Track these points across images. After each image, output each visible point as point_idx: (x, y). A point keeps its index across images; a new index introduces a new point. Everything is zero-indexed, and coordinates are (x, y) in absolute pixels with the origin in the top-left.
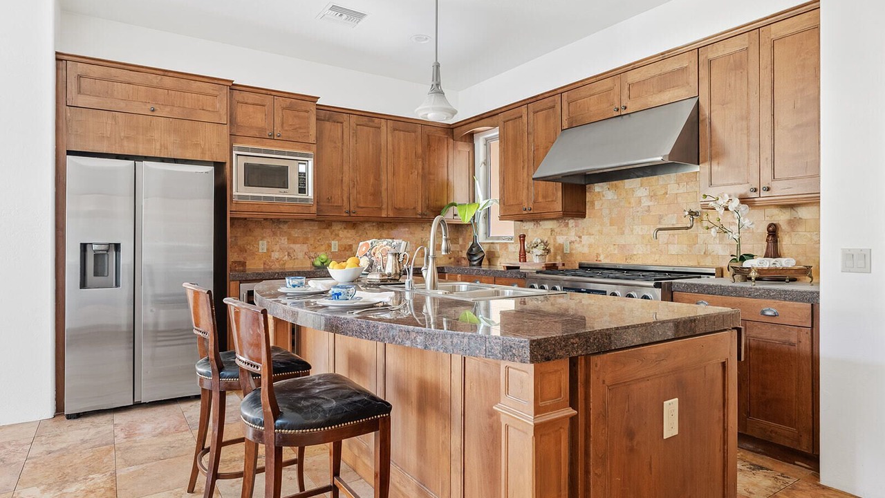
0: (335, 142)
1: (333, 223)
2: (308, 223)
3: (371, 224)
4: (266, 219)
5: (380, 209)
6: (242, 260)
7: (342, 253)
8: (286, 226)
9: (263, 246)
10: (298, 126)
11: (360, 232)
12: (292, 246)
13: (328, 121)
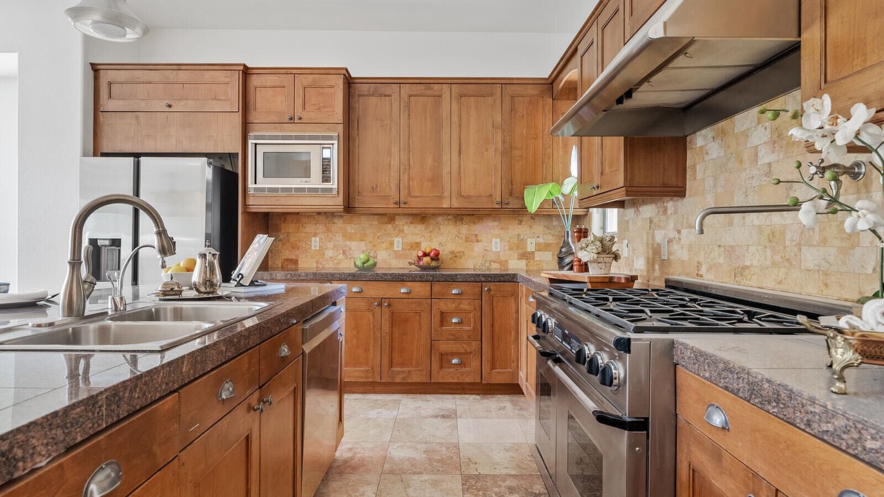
0: (382, 120)
1: (396, 217)
2: (367, 217)
3: (446, 217)
4: (319, 213)
5: (441, 197)
6: (294, 257)
7: (407, 252)
8: (341, 220)
9: (315, 242)
10: (321, 105)
11: (431, 228)
12: (348, 243)
13: (373, 95)
